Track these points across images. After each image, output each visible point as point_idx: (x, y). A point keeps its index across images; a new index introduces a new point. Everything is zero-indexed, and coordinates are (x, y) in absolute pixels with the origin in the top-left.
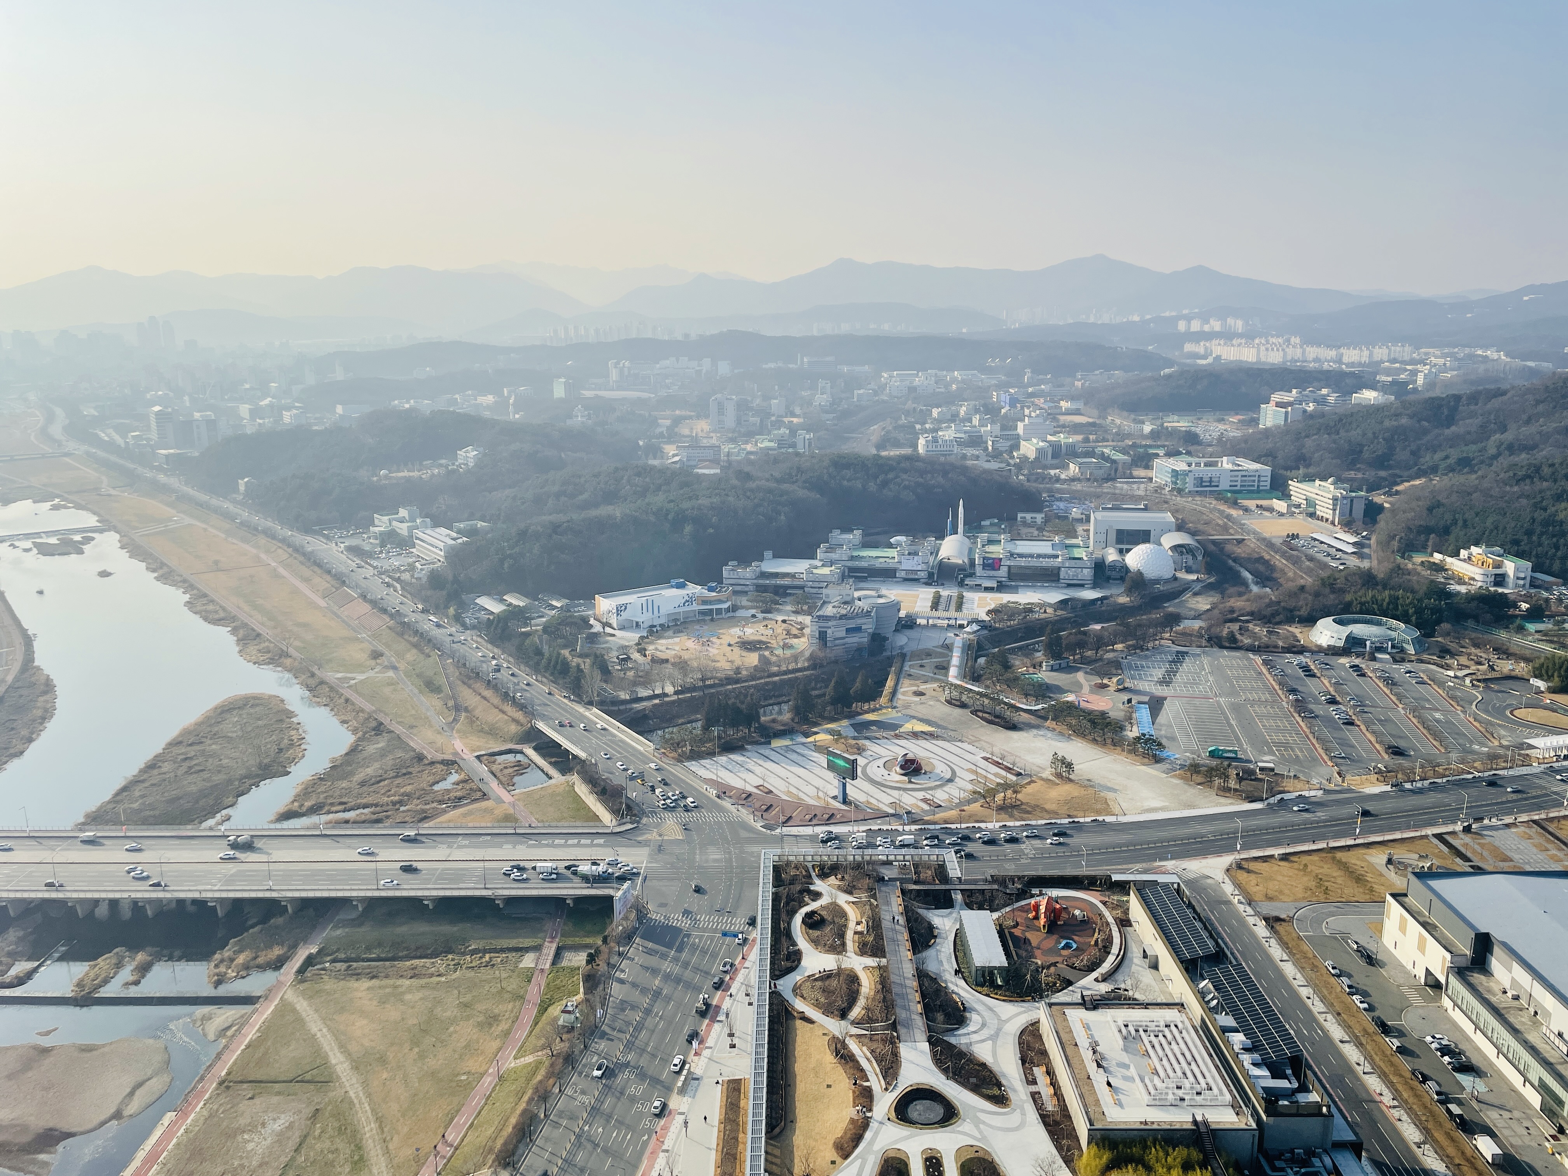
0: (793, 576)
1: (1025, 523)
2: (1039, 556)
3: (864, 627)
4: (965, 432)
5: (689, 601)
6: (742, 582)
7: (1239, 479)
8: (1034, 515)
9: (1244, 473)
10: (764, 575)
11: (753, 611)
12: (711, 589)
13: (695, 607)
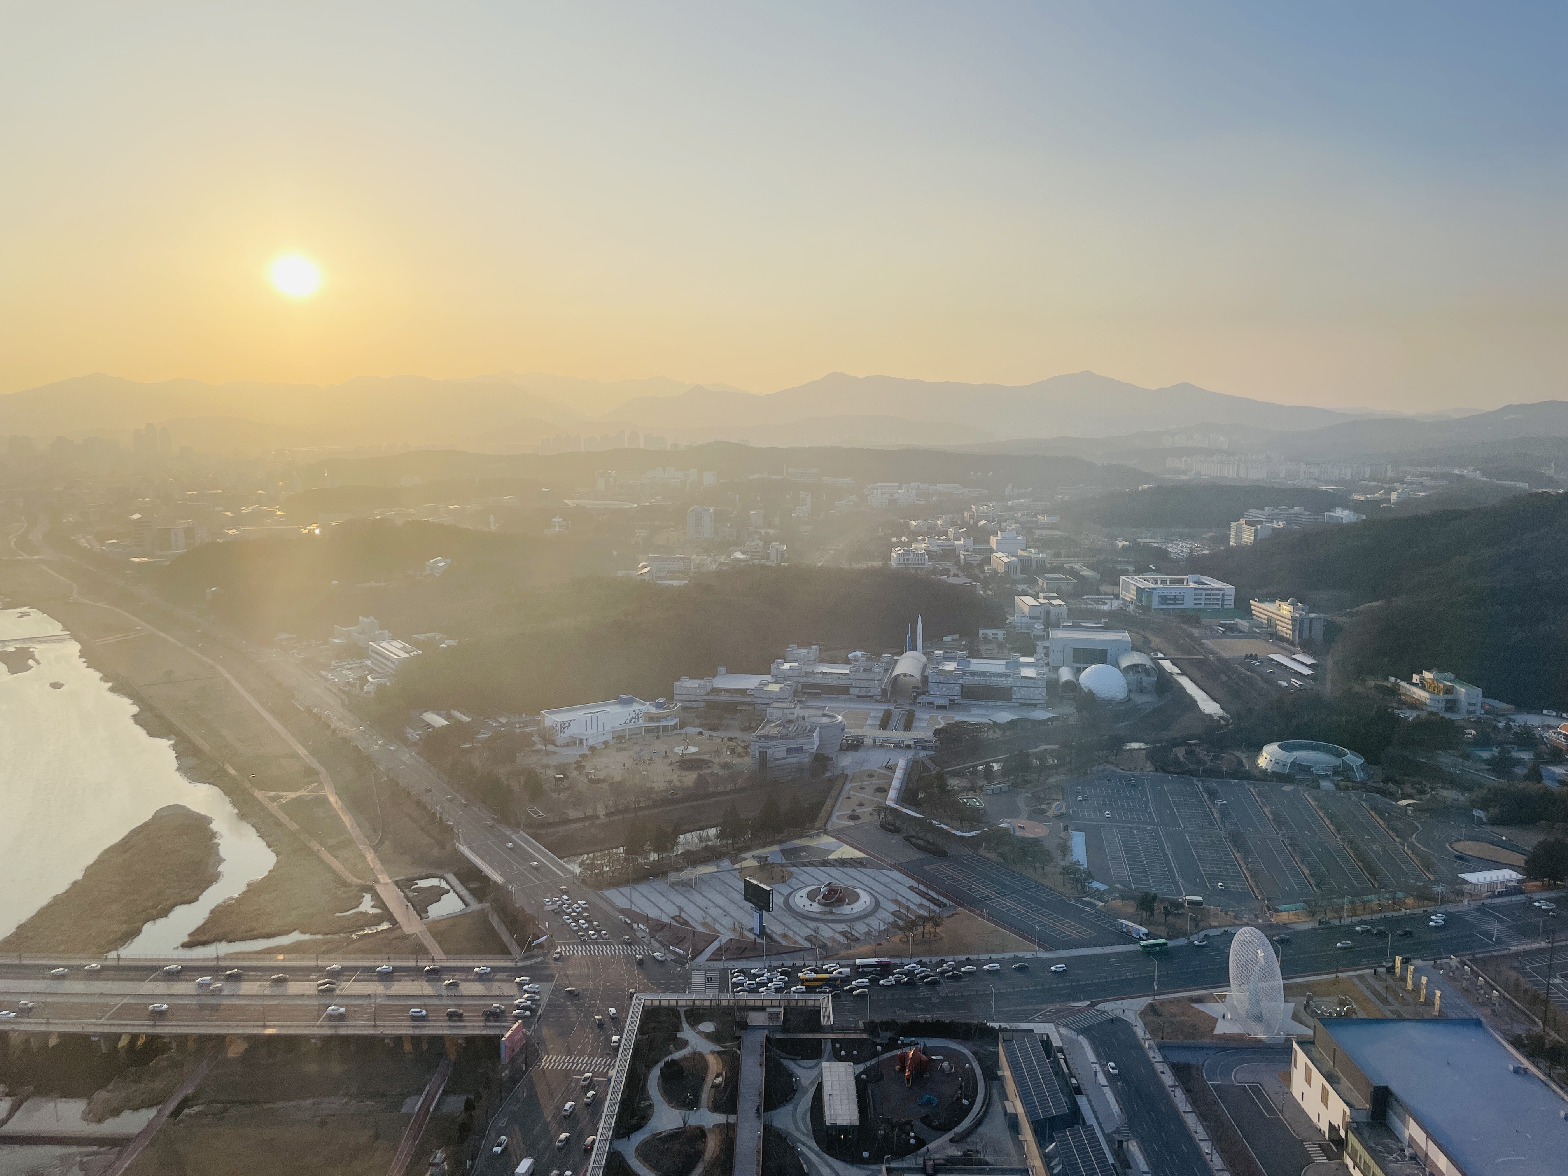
0: (743, 692)
1: (986, 640)
2: (992, 674)
3: (805, 747)
4: (939, 546)
5: (637, 717)
6: (692, 698)
7: (1203, 597)
8: (995, 632)
9: (1208, 592)
10: (715, 691)
11: (700, 730)
12: (659, 706)
13: (642, 723)
